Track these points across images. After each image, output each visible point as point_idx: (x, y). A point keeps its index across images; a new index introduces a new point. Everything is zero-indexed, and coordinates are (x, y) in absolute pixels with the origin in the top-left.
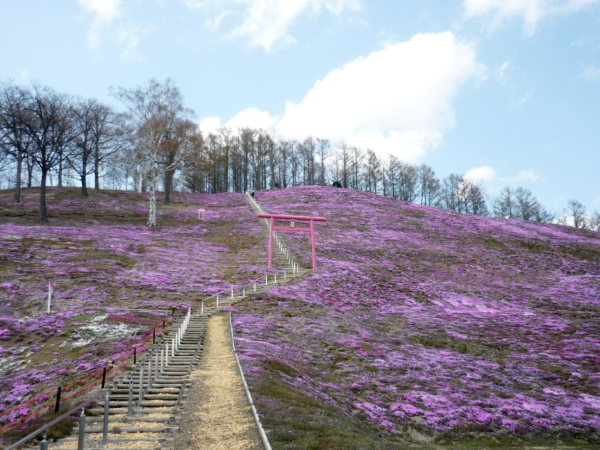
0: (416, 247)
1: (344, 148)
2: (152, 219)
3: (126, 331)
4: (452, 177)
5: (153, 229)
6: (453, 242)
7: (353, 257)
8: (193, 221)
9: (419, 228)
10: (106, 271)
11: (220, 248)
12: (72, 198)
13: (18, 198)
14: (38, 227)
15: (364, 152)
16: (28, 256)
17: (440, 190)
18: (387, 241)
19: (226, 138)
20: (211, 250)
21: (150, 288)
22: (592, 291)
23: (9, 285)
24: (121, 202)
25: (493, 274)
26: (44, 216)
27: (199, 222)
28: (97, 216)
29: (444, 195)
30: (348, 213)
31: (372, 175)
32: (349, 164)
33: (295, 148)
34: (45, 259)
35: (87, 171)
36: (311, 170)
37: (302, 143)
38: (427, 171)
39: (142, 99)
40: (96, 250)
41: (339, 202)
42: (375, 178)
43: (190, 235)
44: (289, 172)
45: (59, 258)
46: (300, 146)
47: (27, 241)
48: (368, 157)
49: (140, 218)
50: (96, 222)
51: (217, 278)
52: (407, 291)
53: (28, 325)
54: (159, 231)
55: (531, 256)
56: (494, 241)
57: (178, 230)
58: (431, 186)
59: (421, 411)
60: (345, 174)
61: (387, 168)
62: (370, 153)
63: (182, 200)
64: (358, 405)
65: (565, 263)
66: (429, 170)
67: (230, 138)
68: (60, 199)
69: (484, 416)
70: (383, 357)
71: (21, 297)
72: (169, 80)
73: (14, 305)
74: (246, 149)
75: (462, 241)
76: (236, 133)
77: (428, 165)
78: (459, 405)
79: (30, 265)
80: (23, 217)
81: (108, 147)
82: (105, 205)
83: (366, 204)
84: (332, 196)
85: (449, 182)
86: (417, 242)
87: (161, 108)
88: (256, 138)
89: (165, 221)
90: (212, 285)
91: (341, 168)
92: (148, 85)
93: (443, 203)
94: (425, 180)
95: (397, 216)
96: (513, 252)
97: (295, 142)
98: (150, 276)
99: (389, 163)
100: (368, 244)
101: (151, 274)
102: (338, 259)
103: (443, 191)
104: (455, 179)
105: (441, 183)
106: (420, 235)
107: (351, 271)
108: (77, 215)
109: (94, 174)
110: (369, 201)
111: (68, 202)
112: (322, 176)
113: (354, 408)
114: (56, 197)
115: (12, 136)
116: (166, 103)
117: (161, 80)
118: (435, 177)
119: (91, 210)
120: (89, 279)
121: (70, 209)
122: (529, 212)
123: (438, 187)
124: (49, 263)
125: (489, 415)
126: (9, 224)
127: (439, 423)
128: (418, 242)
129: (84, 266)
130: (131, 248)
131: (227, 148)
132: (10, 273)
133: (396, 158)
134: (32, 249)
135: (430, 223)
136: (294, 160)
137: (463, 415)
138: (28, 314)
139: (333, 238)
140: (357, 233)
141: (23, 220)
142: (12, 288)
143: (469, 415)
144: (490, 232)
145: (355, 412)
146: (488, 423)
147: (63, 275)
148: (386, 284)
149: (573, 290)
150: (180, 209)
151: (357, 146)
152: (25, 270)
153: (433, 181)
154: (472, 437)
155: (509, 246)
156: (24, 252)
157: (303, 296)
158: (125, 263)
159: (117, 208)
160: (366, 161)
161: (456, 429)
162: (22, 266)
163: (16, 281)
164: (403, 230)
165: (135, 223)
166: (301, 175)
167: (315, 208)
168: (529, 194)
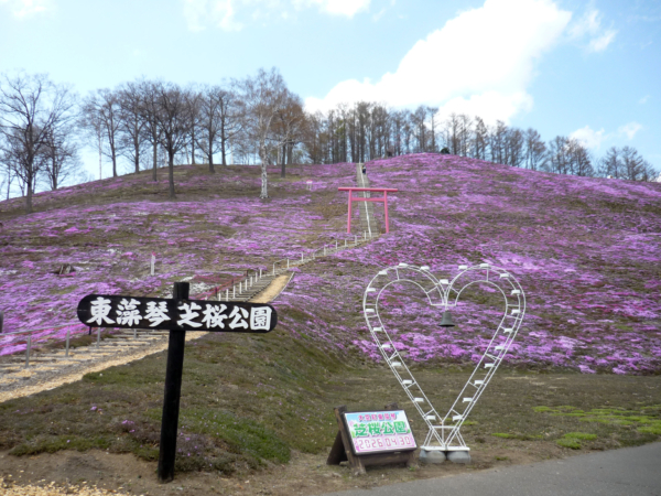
0: (499, 209)
1: (453, 116)
2: (264, 191)
3: (203, 288)
4: (558, 140)
5: (264, 201)
6: (537, 204)
7: (433, 221)
8: (302, 191)
9: (508, 191)
10: (208, 240)
11: (314, 217)
12: (201, 175)
13: (155, 178)
14: (166, 203)
15: (472, 118)
16: (150, 229)
17: (545, 153)
18: (473, 205)
19: (343, 111)
20: (307, 219)
21: (240, 254)
22: (653, 248)
23: (130, 253)
24: (243, 177)
25: (561, 234)
26: (173, 193)
27: (307, 192)
28: (219, 191)
29: (550, 156)
30: (443, 179)
31: (480, 141)
32: (459, 130)
33: (407, 118)
34: (162, 231)
35: (213, 150)
36: (422, 138)
37: (414, 113)
38: (533, 134)
39: (251, 87)
40: (205, 223)
41: (439, 169)
42: (483, 142)
43: (295, 205)
44: (403, 140)
45: (173, 230)
46: (412, 115)
47: (153, 216)
48: (477, 123)
49: (254, 191)
50: (216, 196)
51: (299, 243)
52: (463, 252)
53: (136, 284)
54: (269, 202)
55: (610, 216)
56: (579, 202)
57: (285, 201)
58: (537, 148)
59: (407, 347)
60: (455, 141)
61: (495, 134)
62: (478, 119)
63: (299, 171)
64: (356, 342)
65: (643, 221)
66: (536, 133)
67: (347, 111)
68: (191, 177)
69: (458, 352)
70: (401, 307)
71: (137, 262)
72: (274, 69)
73: (131, 269)
74: (363, 121)
75: (546, 202)
76: (353, 106)
77: (534, 128)
78: (441, 344)
79: (150, 237)
80: (158, 194)
81: (232, 128)
82: (229, 180)
83: (464, 169)
84: (435, 163)
85: (555, 144)
86: (501, 205)
87: (269, 94)
88: (370, 111)
89: (276, 193)
90: (292, 249)
91: (451, 133)
92: (257, 74)
93: (549, 163)
94: (530, 143)
95: (490, 181)
96: (593, 212)
97: (408, 112)
98: (242, 243)
99: (496, 128)
100: (453, 209)
101: (244, 241)
102: (418, 223)
103: (549, 153)
104: (560, 141)
105: (547, 146)
106: (507, 199)
107: (416, 235)
108: (202, 192)
109: (220, 153)
110: (469, 166)
111: (196, 178)
112: (433, 143)
113: (352, 344)
114: (188, 175)
115: (148, 125)
116: (273, 89)
117: (268, 70)
118: (542, 139)
119: (214, 185)
120: (193, 247)
121: (197, 186)
122: (635, 170)
123: (544, 149)
124: (164, 234)
125: (463, 351)
126: (145, 202)
127: (419, 356)
128: (503, 205)
129: (191, 236)
130: (236, 220)
131: (345, 120)
132: (134, 244)
133: (503, 124)
134: (154, 223)
135: (520, 186)
136: (407, 128)
137: (441, 351)
138: (139, 276)
139: (420, 204)
140: (445, 198)
141: (157, 196)
142: (132, 256)
143: (446, 351)
144: (578, 193)
145: (351, 347)
146: (460, 357)
147: (173, 245)
148: (445, 246)
149: (634, 247)
150: (295, 181)
151: (466, 114)
152: (146, 240)
153: (539, 143)
154: (441, 367)
155: (593, 206)
156: (147, 226)
157: (361, 258)
158: (226, 232)
159: (238, 183)
160: (474, 128)
161: (430, 361)
162: (144, 238)
163: (137, 250)
164: (492, 193)
165: (250, 195)
166: (414, 143)
167: (415, 175)
168: (635, 153)
